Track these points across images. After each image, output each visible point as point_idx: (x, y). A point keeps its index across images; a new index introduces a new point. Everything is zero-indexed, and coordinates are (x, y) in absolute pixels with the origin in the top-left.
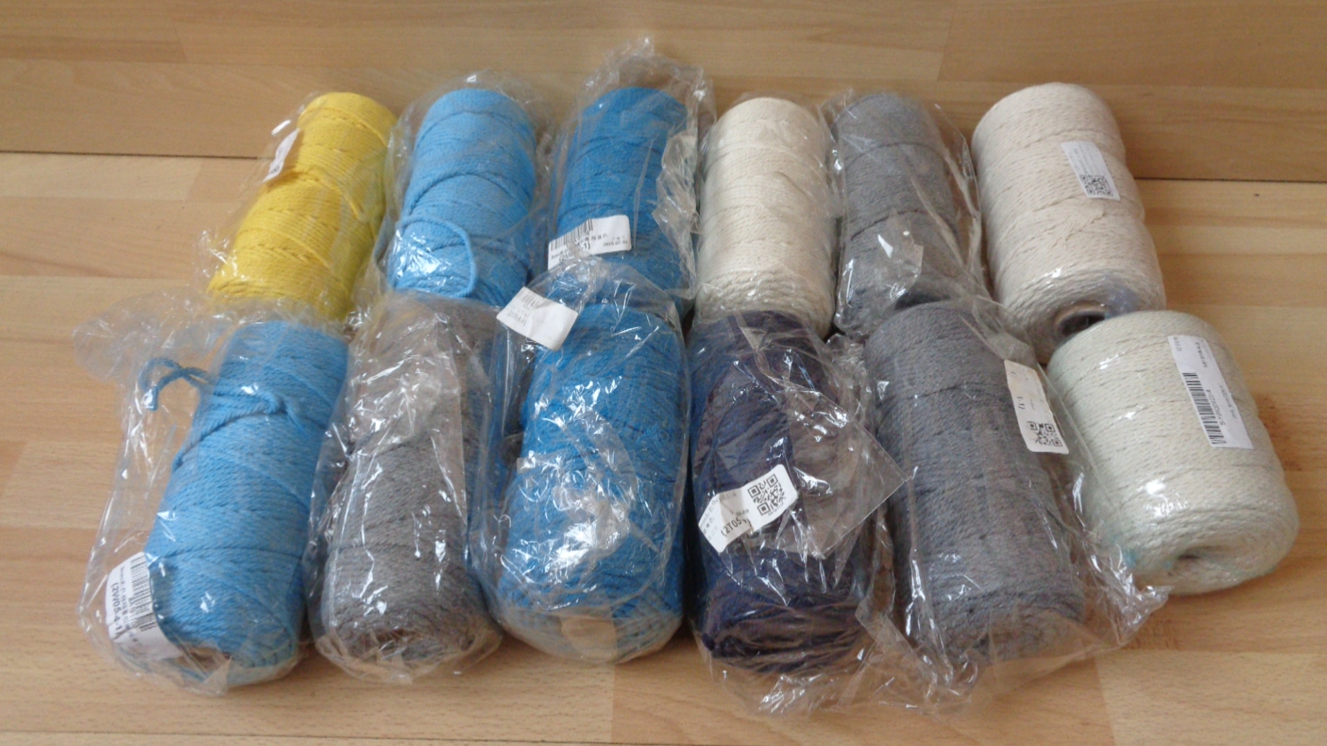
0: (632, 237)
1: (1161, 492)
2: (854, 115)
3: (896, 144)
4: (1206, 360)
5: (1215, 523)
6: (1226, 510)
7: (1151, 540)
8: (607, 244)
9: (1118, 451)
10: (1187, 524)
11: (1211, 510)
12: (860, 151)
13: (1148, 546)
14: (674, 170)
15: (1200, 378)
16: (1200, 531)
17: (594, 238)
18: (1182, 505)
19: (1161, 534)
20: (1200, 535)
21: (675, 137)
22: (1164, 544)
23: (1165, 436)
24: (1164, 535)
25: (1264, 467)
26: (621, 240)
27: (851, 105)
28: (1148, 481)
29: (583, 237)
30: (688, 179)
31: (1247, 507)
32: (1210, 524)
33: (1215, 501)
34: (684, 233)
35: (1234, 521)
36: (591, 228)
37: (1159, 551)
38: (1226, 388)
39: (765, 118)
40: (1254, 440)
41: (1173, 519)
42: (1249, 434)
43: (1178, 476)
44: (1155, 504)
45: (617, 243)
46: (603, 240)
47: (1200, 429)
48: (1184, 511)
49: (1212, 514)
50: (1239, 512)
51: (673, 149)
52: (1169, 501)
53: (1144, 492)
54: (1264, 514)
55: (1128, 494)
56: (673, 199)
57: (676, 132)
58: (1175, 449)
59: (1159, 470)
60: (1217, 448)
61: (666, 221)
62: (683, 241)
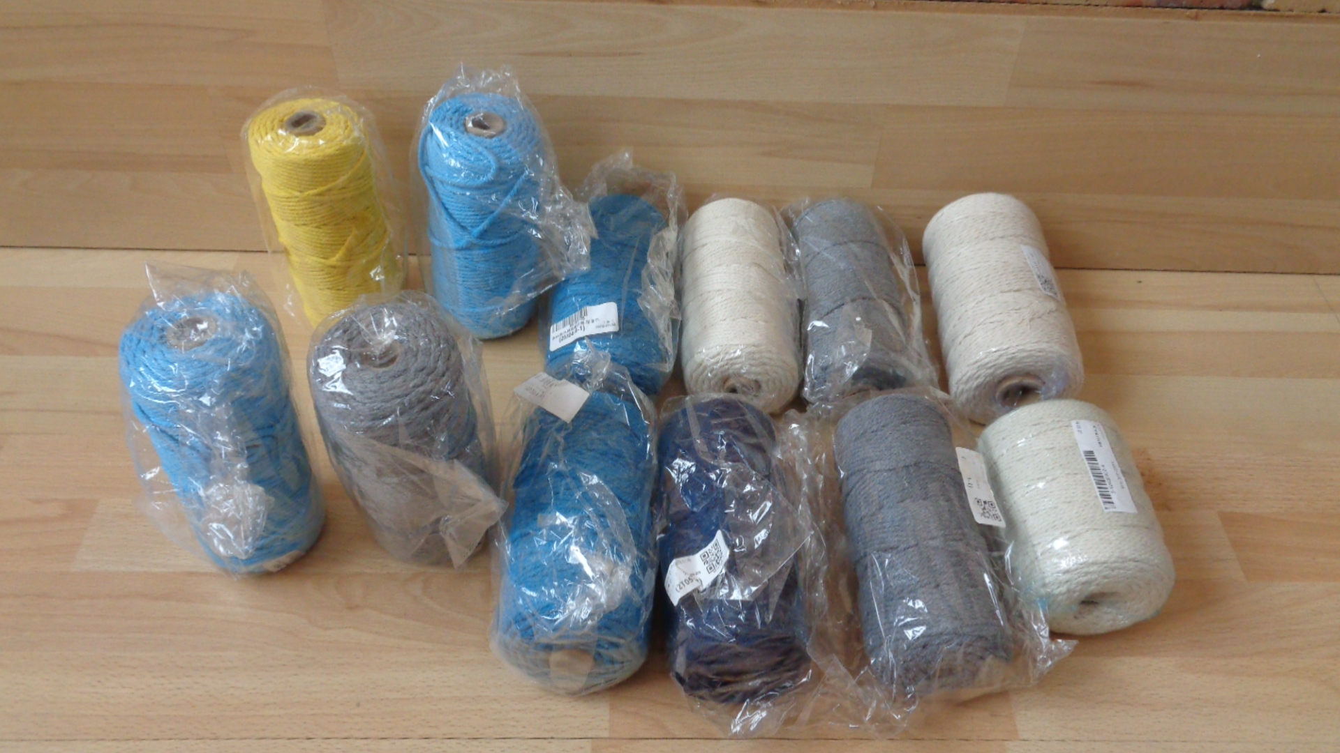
0: (619, 320)
1: (1066, 548)
2: (809, 219)
3: (845, 243)
4: (1101, 441)
5: (1107, 573)
6: (1115, 562)
7: (1058, 587)
8: (599, 327)
9: (1032, 514)
10: (1087, 574)
11: (1104, 563)
12: (817, 250)
13: (1057, 592)
14: (656, 264)
15: (1096, 455)
16: (1096, 579)
17: (588, 322)
18: (1083, 558)
19: (1067, 581)
20: (1097, 582)
21: (659, 234)
22: (1069, 591)
23: (1070, 502)
24: (1069, 583)
25: (1147, 528)
26: (611, 323)
27: (808, 210)
28: (1054, 539)
29: (580, 321)
30: (668, 271)
31: (1134, 560)
32: (1104, 574)
33: (1108, 555)
34: (664, 316)
35: (1122, 571)
36: (586, 314)
37: (1065, 597)
38: (1116, 463)
39: (736, 216)
40: (1138, 506)
41: (1076, 569)
42: (1134, 502)
43: (1079, 534)
44: (1061, 558)
45: (607, 326)
46: (596, 323)
47: (1096, 497)
48: (1085, 563)
49: (1105, 565)
50: (1126, 564)
51: (657, 245)
52: (1073, 555)
53: (1052, 548)
54: (1145, 566)
55: (1039, 551)
56: (655, 288)
57: (660, 230)
58: (1077, 513)
59: (1065, 530)
60: (1108, 513)
61: (649, 307)
62: (662, 325)
